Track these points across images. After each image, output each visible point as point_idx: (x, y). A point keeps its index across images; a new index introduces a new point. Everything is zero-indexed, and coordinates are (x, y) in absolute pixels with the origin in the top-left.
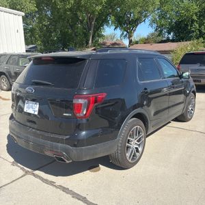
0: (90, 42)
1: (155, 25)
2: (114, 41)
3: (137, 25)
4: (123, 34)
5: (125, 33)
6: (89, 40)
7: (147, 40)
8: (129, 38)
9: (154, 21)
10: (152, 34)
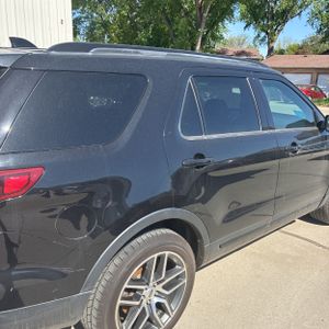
0: (198, 47)
1: (317, 23)
2: (244, 48)
3: (285, 22)
4: (259, 36)
5: (263, 34)
6: (195, 45)
7: (301, 48)
8: (269, 43)
9: (316, 15)
10: (312, 39)
